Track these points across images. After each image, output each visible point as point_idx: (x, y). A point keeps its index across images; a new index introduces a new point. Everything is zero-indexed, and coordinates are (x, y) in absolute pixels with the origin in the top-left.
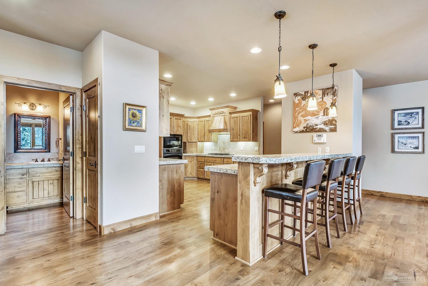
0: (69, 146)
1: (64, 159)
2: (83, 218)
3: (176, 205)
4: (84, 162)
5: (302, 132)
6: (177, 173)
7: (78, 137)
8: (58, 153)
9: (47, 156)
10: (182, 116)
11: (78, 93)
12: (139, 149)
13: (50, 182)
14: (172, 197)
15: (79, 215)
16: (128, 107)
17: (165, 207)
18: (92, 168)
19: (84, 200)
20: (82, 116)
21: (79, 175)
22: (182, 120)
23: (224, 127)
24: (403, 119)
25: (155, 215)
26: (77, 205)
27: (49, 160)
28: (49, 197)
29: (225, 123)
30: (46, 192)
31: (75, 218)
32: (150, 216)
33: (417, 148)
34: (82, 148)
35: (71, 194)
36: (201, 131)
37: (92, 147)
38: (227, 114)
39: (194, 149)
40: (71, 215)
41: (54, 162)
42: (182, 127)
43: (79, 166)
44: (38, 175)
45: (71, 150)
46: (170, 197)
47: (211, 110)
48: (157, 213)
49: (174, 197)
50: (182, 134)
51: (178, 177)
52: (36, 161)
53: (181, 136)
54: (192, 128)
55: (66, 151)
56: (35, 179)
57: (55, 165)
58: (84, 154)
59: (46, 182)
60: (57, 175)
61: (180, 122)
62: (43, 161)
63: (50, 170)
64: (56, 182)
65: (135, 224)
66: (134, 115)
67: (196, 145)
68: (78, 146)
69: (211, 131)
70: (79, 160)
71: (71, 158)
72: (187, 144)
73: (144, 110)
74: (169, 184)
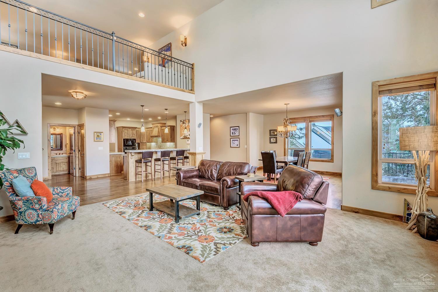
0: (73, 147)
1: (70, 153)
2: (79, 176)
3: (119, 172)
4: (79, 154)
5: (183, 138)
6: (119, 158)
7: (77, 144)
8: (66, 151)
9: (61, 152)
10: (136, 128)
11: (77, 127)
12: (100, 148)
13: (64, 163)
14: (117, 168)
15: (77, 175)
16: (95, 133)
17: (114, 172)
18: (82, 156)
19: (80, 169)
20: (78, 136)
21: (77, 159)
22: (135, 130)
23: (158, 134)
24: (233, 131)
25: (108, 174)
26: (77, 172)
27: (62, 154)
28: (63, 171)
29: (159, 132)
30: (62, 168)
31: (75, 176)
32: (106, 174)
33: (237, 145)
34: (78, 148)
35: (74, 167)
36: (148, 136)
37: (82, 148)
38: (160, 127)
39: (145, 147)
40: (74, 175)
41: (64, 155)
42: (135, 135)
43: (77, 156)
44: (58, 160)
45: (74, 149)
46: (116, 168)
47: (152, 124)
48: (109, 173)
49: (118, 168)
50: (136, 138)
51: (120, 160)
52: (57, 154)
53: (135, 140)
54: (143, 135)
55: (71, 149)
56: (57, 162)
57: (66, 156)
58: (79, 151)
59: (62, 163)
60: (67, 160)
61: (135, 132)
62: (60, 154)
63: (63, 158)
64: (66, 164)
65: (99, 176)
66: (98, 136)
67: (146, 145)
68: (77, 148)
69: (152, 137)
70: (77, 153)
71: (74, 152)
72: (141, 144)
73: (102, 133)
74: (115, 162)
